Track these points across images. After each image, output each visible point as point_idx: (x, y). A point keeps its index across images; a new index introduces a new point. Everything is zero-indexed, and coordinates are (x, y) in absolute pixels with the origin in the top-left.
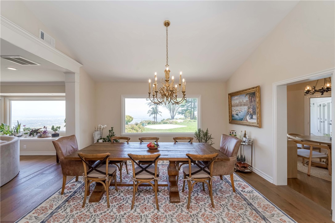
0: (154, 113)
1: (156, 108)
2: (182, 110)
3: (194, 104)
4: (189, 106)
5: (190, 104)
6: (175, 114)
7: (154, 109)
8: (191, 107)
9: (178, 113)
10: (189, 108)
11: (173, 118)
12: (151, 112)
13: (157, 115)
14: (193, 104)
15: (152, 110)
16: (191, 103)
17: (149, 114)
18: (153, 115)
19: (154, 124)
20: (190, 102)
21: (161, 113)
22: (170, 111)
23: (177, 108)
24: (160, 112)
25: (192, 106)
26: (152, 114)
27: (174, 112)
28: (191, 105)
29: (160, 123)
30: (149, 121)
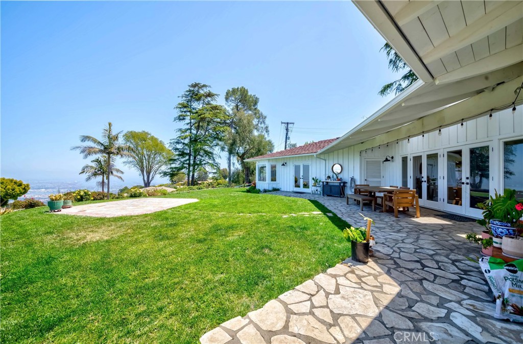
0: (103, 173)
1: (108, 162)
2: (171, 168)
3: (195, 158)
4: (186, 161)
5: (187, 157)
6: (153, 178)
7: (103, 163)
8: (189, 164)
9: (162, 174)
10: (185, 165)
11: (147, 184)
12: (93, 170)
13: (111, 177)
14: (192, 158)
15: (94, 165)
16: (190, 157)
17: (85, 176)
18: (99, 178)
19: (101, 199)
20: (187, 154)
21: (122, 173)
22: (142, 171)
23: (157, 166)
24: (118, 171)
25: (192, 162)
26: (95, 174)
27: (149, 174)
28: (189, 159)
29: (119, 197)
30: (82, 193)
